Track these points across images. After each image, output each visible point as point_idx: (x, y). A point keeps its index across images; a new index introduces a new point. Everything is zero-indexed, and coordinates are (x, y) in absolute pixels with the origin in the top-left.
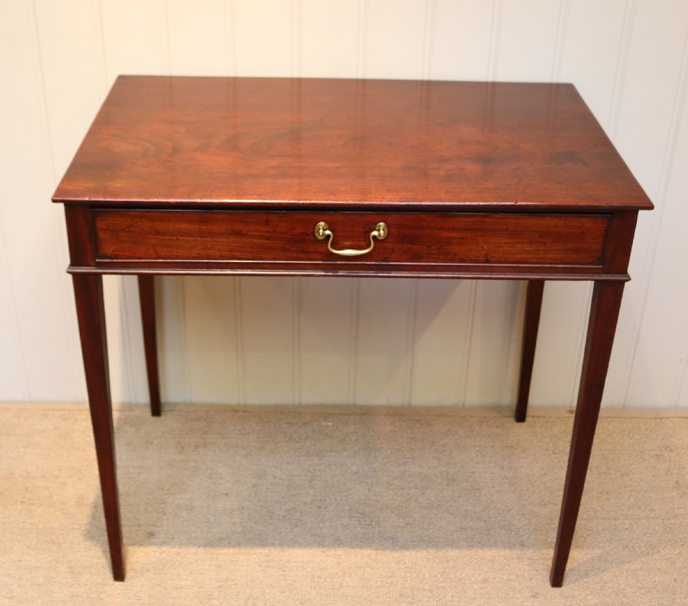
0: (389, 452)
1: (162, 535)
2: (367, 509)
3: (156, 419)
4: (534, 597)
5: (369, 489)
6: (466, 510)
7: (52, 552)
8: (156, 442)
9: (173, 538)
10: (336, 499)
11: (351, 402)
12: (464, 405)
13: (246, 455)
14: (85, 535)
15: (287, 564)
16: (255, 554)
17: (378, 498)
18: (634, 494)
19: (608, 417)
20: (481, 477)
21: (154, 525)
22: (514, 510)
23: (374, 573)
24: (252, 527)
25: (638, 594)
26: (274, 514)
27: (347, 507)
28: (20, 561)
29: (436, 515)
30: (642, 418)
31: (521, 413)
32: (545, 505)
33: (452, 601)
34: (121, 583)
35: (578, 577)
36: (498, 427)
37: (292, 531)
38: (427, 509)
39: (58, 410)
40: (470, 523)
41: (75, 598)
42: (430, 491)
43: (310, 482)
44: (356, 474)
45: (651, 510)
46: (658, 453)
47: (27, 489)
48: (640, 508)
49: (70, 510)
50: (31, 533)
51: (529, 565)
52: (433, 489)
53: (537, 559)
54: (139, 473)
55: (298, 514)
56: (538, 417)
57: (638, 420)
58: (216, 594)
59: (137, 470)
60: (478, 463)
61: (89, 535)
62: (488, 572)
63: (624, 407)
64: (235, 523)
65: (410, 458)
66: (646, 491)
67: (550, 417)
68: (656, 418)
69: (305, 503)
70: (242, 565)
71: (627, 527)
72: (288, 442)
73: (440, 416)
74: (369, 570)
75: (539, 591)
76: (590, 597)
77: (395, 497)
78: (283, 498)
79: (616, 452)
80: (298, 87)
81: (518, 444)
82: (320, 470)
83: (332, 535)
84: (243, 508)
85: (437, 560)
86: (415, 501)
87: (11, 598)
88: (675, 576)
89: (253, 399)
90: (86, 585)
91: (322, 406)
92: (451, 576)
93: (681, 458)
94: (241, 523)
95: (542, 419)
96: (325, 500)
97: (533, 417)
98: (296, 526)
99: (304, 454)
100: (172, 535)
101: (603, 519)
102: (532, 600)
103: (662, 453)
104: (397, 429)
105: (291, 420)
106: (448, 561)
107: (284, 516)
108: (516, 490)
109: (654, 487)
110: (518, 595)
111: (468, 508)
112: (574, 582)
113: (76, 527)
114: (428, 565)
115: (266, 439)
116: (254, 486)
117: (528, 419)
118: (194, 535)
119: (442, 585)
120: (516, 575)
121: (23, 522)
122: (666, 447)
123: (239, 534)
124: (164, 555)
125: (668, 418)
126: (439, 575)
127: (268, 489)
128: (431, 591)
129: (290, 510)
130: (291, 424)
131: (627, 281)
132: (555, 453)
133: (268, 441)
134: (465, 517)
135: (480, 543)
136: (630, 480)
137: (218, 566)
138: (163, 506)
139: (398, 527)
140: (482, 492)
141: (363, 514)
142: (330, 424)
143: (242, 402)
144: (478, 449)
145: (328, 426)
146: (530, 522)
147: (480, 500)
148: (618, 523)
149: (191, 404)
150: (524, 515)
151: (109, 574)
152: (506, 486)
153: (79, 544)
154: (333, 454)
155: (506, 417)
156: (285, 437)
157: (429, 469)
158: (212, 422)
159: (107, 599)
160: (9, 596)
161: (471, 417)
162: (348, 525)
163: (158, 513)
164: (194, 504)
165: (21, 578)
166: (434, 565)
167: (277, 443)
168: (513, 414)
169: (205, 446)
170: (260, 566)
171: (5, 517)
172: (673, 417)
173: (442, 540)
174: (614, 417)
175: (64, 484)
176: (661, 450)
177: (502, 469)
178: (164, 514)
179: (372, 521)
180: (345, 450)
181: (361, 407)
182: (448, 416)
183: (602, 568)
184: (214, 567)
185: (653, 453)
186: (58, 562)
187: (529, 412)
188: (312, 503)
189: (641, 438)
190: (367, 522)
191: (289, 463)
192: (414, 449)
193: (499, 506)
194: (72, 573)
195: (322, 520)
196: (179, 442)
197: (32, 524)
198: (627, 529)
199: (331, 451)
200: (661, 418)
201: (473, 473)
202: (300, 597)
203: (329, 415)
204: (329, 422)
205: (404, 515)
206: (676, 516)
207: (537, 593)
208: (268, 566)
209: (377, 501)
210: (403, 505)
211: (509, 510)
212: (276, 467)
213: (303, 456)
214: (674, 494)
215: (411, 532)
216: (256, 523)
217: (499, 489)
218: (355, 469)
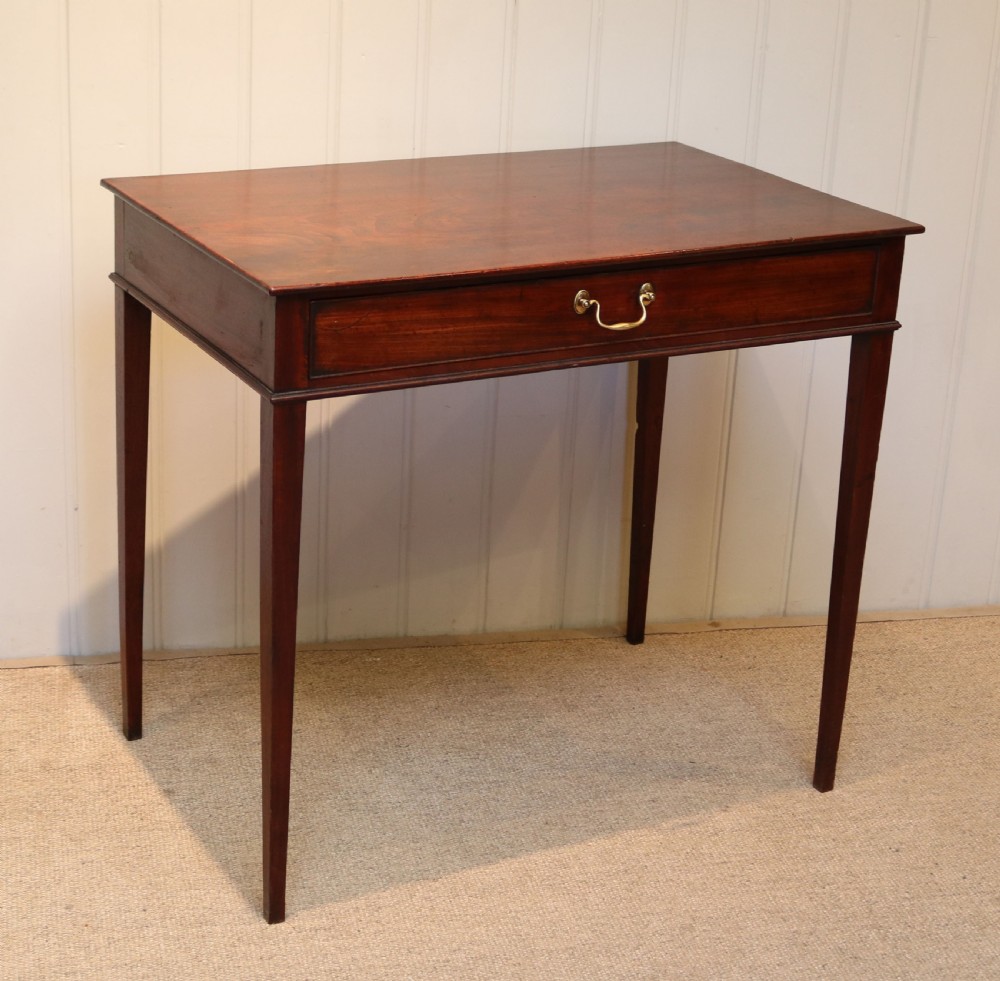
0: (474, 683)
2: (466, 744)
5: (462, 723)
6: (604, 735)
10: (419, 737)
11: (401, 634)
12: (561, 627)
16: (329, 800)
19: (767, 628)
20: (612, 701)
21: (169, 782)
22: (668, 730)
23: (501, 806)
29: (564, 742)
32: (709, 722)
40: (614, 747)
42: (547, 719)
43: (375, 722)
52: (550, 717)
55: (371, 756)
56: (669, 632)
60: (603, 687)
62: (655, 792)
63: (785, 614)
65: (506, 688)
67: (686, 634)
69: (377, 744)
72: (325, 682)
73: (531, 641)
74: (493, 803)
75: (729, 805)
76: (798, 805)
77: (501, 729)
78: (343, 741)
79: (788, 664)
81: (650, 664)
82: (383, 709)
83: (427, 773)
85: (583, 786)
86: (530, 730)
88: (903, 777)
91: (359, 640)
92: (608, 800)
95: (675, 636)
96: (403, 739)
97: (662, 634)
98: (374, 768)
99: (354, 693)
100: (200, 790)
102: (723, 814)
105: (321, 660)
106: (598, 786)
107: (353, 759)
108: (665, 710)
110: (703, 811)
111: (605, 733)
114: (572, 792)
117: (648, 639)
119: (598, 809)
120: (694, 793)
124: (198, 811)
126: (590, 801)
128: (587, 816)
129: (358, 753)
130: (321, 663)
132: (706, 670)
134: (604, 742)
135: (634, 765)
138: (172, 762)
140: (619, 715)
141: (462, 749)
142: (378, 660)
144: (597, 672)
145: (376, 662)
146: (694, 740)
147: (619, 723)
150: (684, 733)
152: (649, 707)
154: (396, 691)
157: (537, 697)
158: (204, 670)
161: (574, 639)
162: (446, 761)
164: (217, 757)
166: (581, 791)
177: (639, 690)
179: (478, 755)
180: (411, 685)
182: (543, 642)
188: (386, 743)
190: (473, 757)
191: (335, 705)
192: (508, 678)
193: (647, 727)
195: (408, 759)
199: (391, 688)
201: (600, 697)
203: (374, 650)
204: (376, 658)
205: (521, 746)
206: (887, 720)
210: (515, 735)
211: (662, 730)
213: (354, 696)
214: (880, 700)
215: (537, 761)
216: (315, 768)
217: (641, 710)
218: (433, 704)
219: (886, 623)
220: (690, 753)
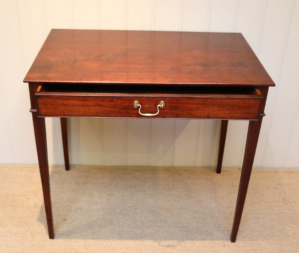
0: (164, 186)
1: (70, 220)
2: (155, 209)
3: (67, 171)
4: (224, 246)
5: (156, 201)
6: (196, 210)
7: (24, 227)
8: (67, 181)
9: (74, 221)
10: (142, 205)
11: (148, 165)
12: (195, 167)
13: (105, 187)
14: (37, 220)
15: (121, 232)
16: (108, 228)
17: (159, 205)
18: (266, 204)
19: (255, 172)
20: (202, 196)
21: (66, 216)
22: (216, 210)
23: (157, 236)
24: (107, 217)
25: (267, 245)
26: (116, 211)
27: (146, 209)
28: (11, 230)
29: (183, 212)
30: (269, 172)
31: (219, 170)
32: (229, 208)
33: (190, 248)
34: (52, 240)
35: (242, 238)
36: (209, 175)
37: (123, 218)
38: (180, 209)
39: (27, 168)
40: (198, 216)
41: (33, 246)
42: (181, 202)
43: (131, 198)
44: (150, 195)
45: (273, 210)
46: (276, 186)
47: (14, 201)
48: (268, 209)
49: (31, 209)
50: (16, 219)
51: (222, 233)
52: (182, 201)
53: (225, 231)
54: (60, 194)
55: (126, 211)
56: (226, 171)
57: (267, 173)
58: (92, 244)
59: (59, 193)
60: (201, 190)
61: (39, 220)
62: (205, 236)
63: (261, 167)
64: (99, 215)
65: (173, 188)
66: (271, 202)
67: (231, 172)
68: (275, 172)
69: (129, 207)
70: (103, 233)
71: (263, 217)
72: (122, 181)
73: (185, 170)
74: (155, 235)
75: (226, 244)
76: (247, 247)
77: (166, 204)
78: (120, 205)
79: (258, 186)
80: (127, 34)
81: (217, 183)
82: (135, 193)
83: (140, 220)
84: (103, 209)
85: (184, 231)
86: (175, 206)
87: (7, 246)
88: (283, 238)
89: (108, 164)
90: (38, 240)
91: (136, 166)
92: (190, 237)
93: (285, 189)
94: (102, 215)
95: (227, 172)
96: (137, 206)
97: (224, 171)
98: (125, 216)
99: (129, 186)
100: (74, 220)
101: (253, 214)
102: (223, 248)
103: (277, 187)
104: (167, 176)
105: (123, 172)
106: (188, 231)
107: (120, 212)
108: (217, 202)
109: (274, 201)
110: (217, 246)
111: (197, 209)
112: (240, 240)
113: (34, 216)
114: (180, 233)
115: (113, 180)
116: (108, 200)
117: (222, 172)
118: (83, 220)
120: (217, 237)
121: (12, 214)
122: (279, 184)
123: (102, 219)
124: (70, 228)
125: (280, 172)
126: (184, 237)
127: (114, 201)
129: (123, 210)
130: (123, 174)
131: (264, 116)
132: (233, 187)
133: (114, 181)
134: (195, 213)
135: (201, 224)
136: (264, 198)
137: (93, 233)
138: (70, 208)
139: (168, 217)
140: (203, 202)
141: (153, 211)
142: (140, 174)
143: (103, 165)
144: (201, 184)
145: (139, 175)
146: (222, 215)
147: (201, 206)
148: (259, 216)
149: (82, 165)
150: (220, 212)
151: (47, 236)
152: (212, 200)
153: (35, 223)
154: (141, 186)
155: (213, 171)
156: (121, 179)
157: (181, 193)
158: (91, 173)
159: (46, 247)
160: (6, 245)
161: (198, 171)
162: (147, 216)
163: (68, 211)
164: (83, 207)
165: (11, 238)
166: (183, 233)
167: (117, 182)
168: (216, 170)
169: (88, 183)
170: (110, 233)
171: (4, 212)
172: (282, 172)
173: (186, 222)
174: (257, 172)
175: (29, 198)
176: (277, 185)
177: (211, 193)
178: (70, 211)
179: (157, 214)
180: (145, 185)
181: (152, 167)
182: (188, 171)
183: (252, 234)
184: (91, 233)
185: (273, 186)
186: (26, 231)
187: (222, 169)
188: (132, 207)
189: (269, 180)
190: (155, 215)
191: (122, 190)
192: (174, 184)
193: (209, 208)
194: (32, 235)
195: (136, 214)
196: (77, 181)
197: (16, 215)
198: (263, 218)
199: (140, 185)
200: (277, 172)
201: (199, 194)
202: (127, 246)
203: (139, 170)
204: (139, 173)
205: (170, 212)
206: (283, 213)
207: (225, 245)
208: (113, 233)
209: (159, 206)
210: (170, 208)
211: (214, 210)
212: (117, 192)
213: (128, 187)
214: (282, 204)
215: (173, 219)
216: (108, 215)
217: (209, 201)
218: (150, 192)
219: (291, 173)
220: (219, 221)
